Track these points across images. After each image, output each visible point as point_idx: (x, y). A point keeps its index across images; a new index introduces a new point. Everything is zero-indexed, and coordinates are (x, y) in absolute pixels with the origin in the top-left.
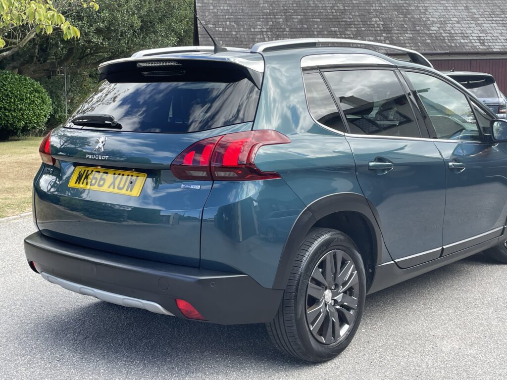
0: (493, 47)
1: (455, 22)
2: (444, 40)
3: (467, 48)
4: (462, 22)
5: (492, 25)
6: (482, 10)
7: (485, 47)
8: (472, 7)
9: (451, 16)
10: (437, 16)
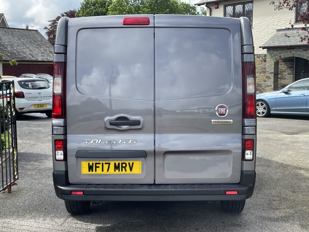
0: (38, 59)
1: (17, 46)
2: (16, 54)
3: (27, 58)
4: (19, 46)
5: (33, 48)
6: (26, 40)
7: (34, 59)
8: (21, 39)
9: (14, 43)
10: (7, 42)
